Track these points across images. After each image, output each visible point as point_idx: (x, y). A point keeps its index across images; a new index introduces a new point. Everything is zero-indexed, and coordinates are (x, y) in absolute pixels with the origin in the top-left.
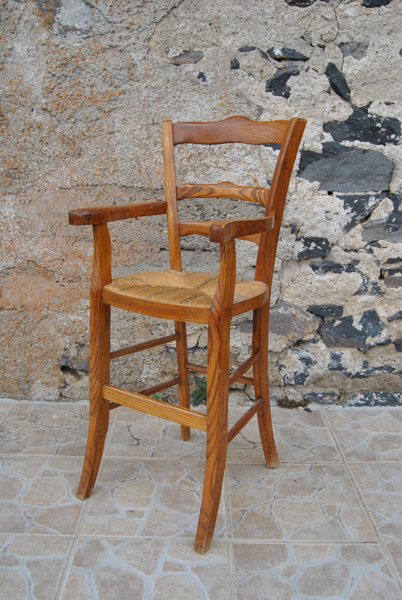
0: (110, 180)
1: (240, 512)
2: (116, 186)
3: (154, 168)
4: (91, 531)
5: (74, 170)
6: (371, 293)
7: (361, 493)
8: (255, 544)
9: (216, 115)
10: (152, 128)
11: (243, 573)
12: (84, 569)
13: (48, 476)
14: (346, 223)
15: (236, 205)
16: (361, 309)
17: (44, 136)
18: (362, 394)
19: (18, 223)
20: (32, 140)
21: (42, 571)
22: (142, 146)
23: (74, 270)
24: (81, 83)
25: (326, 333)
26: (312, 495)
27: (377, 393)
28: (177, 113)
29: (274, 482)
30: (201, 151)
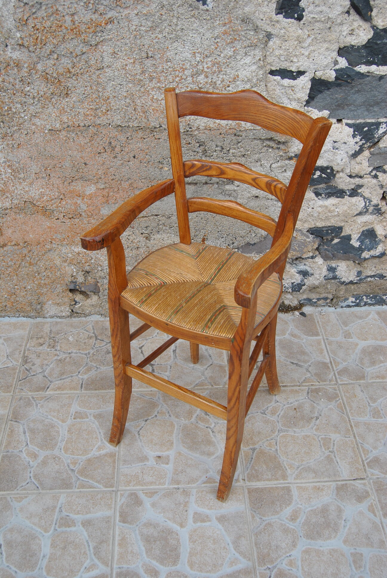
0: (103, 120)
1: (251, 451)
2: (110, 126)
3: (151, 105)
4: (128, 483)
5: (63, 111)
6: (371, 213)
7: (352, 421)
8: (266, 488)
9: (219, 44)
10: (146, 62)
11: (258, 519)
12: (130, 526)
13: (80, 418)
14: (353, 152)
15: (240, 141)
16: (360, 229)
17: (24, 76)
18: (353, 298)
19: (9, 166)
20: (12, 80)
21: (96, 530)
22: (136, 82)
23: (73, 208)
24: (60, 11)
25: (325, 250)
26: (310, 427)
27: (367, 296)
28: (174, 44)
29: (277, 412)
30: (202, 85)
